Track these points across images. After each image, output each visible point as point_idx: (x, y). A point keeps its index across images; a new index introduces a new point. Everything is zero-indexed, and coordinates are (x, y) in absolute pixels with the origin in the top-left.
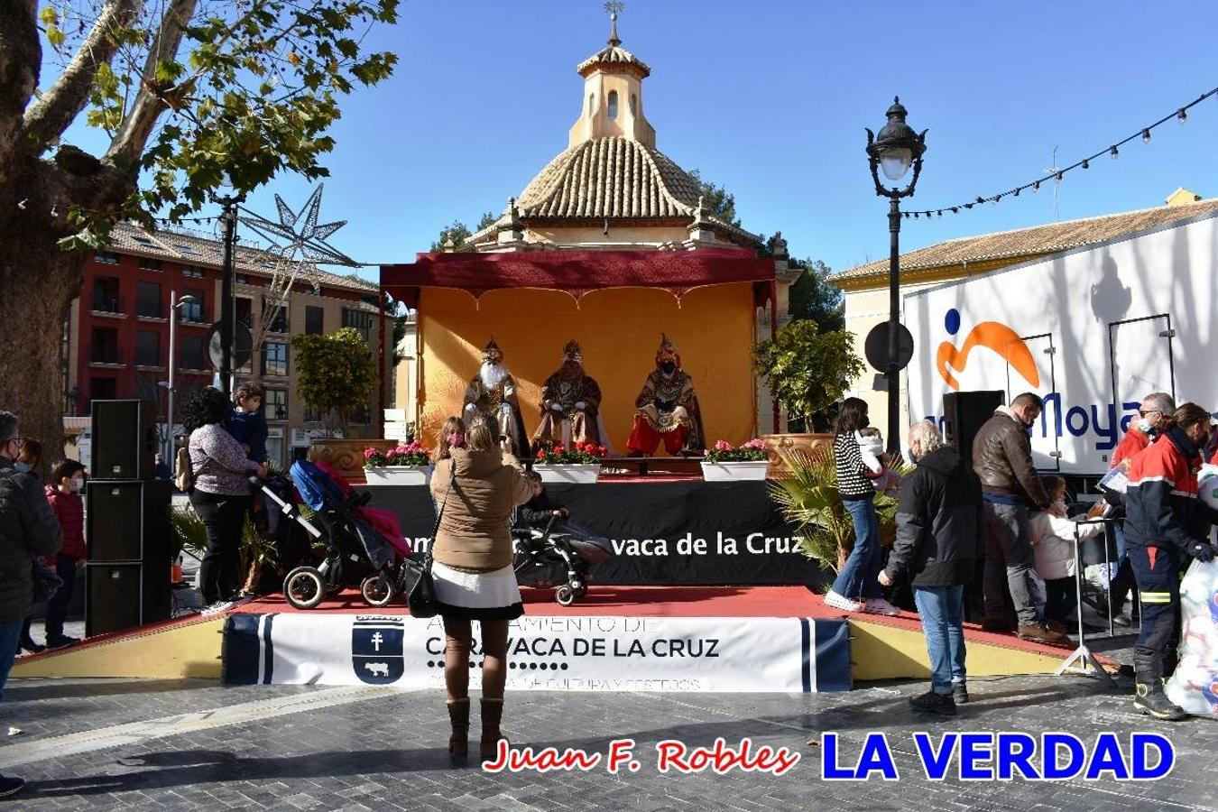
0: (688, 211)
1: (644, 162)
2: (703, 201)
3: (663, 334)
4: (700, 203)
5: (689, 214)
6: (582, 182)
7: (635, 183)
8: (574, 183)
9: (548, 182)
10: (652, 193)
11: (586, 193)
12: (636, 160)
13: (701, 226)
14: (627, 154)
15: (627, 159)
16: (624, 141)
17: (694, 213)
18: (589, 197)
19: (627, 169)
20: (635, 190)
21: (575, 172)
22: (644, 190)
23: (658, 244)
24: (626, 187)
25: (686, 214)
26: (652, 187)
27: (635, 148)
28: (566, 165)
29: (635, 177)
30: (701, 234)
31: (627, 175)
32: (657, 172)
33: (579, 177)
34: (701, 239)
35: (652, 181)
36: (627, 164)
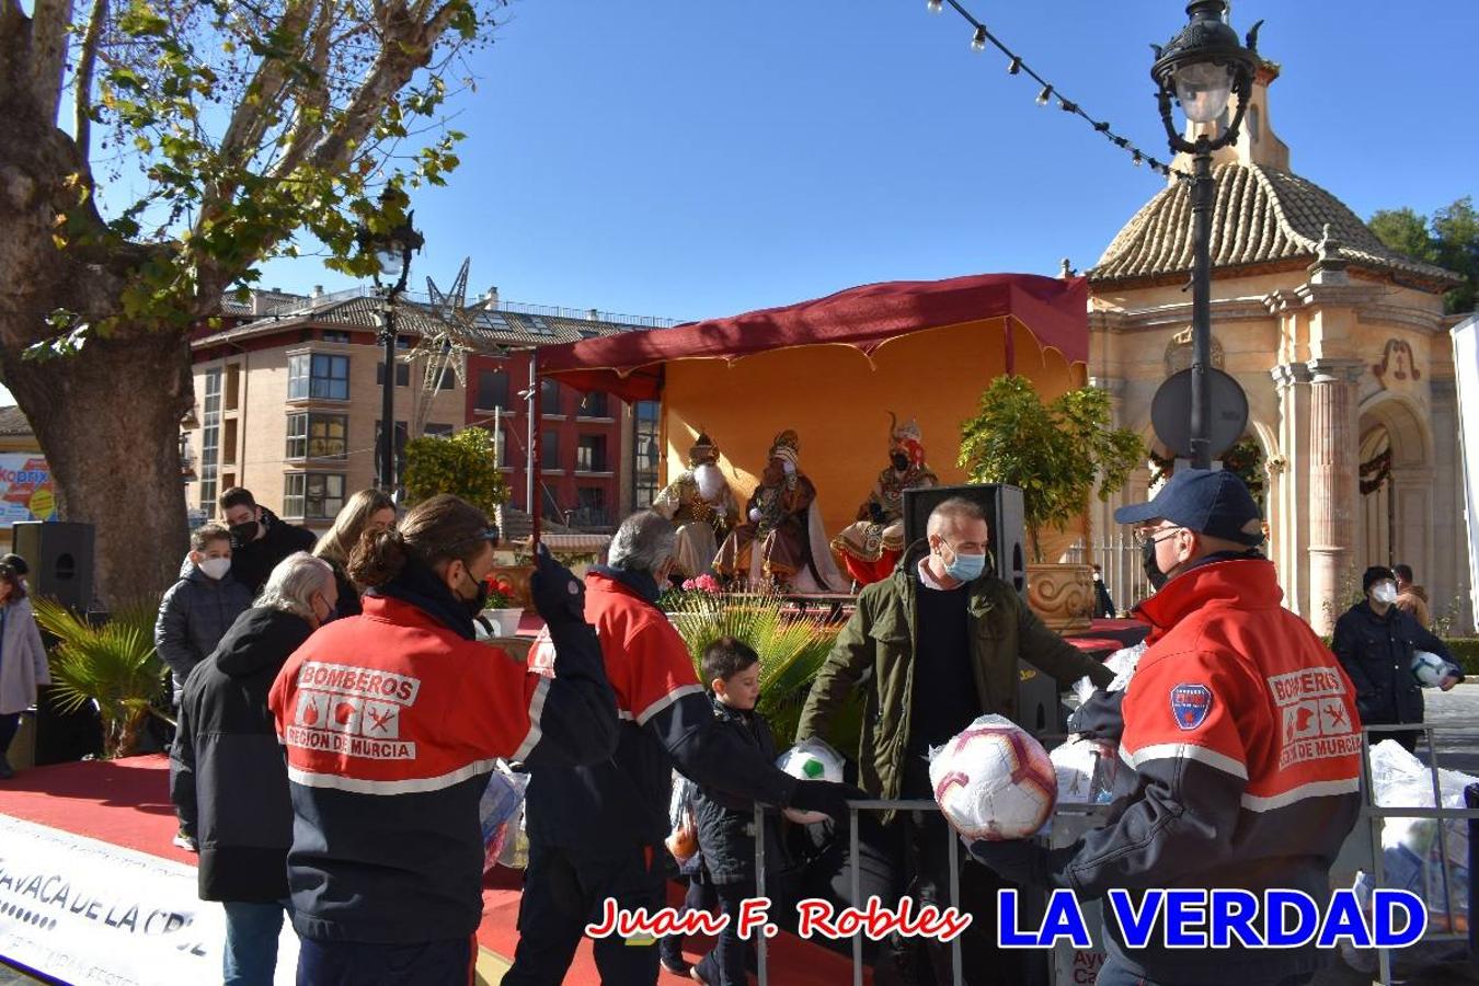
0: (1310, 245)
1: (1259, 190)
2: (1330, 230)
3: (891, 413)
4: (1325, 234)
5: (1311, 251)
6: (1169, 228)
7: (1242, 219)
8: (1158, 231)
9: (1128, 235)
10: (1266, 229)
11: (1172, 242)
12: (1247, 189)
13: (1324, 264)
14: (1236, 183)
15: (1234, 189)
16: (1235, 169)
17: (1317, 248)
18: (1175, 247)
19: (1231, 202)
20: (1240, 229)
21: (1162, 217)
22: (1253, 227)
23: (1262, 298)
24: (1228, 227)
25: (1307, 251)
26: (1267, 222)
27: (1250, 174)
28: (1153, 209)
29: (1243, 211)
30: (1323, 275)
31: (1230, 210)
32: (1275, 201)
33: (1165, 222)
34: (1324, 283)
35: (1268, 214)
36: (1233, 195)
